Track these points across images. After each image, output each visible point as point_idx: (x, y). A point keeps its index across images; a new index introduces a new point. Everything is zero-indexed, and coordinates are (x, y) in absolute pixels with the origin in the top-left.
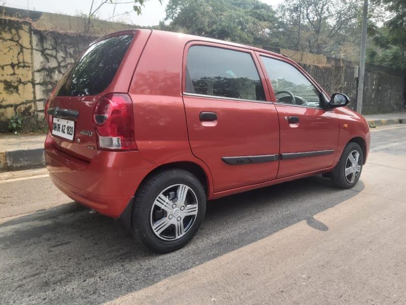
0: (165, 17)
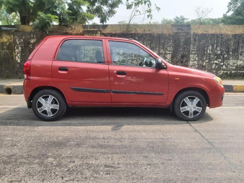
0: (227, 11)
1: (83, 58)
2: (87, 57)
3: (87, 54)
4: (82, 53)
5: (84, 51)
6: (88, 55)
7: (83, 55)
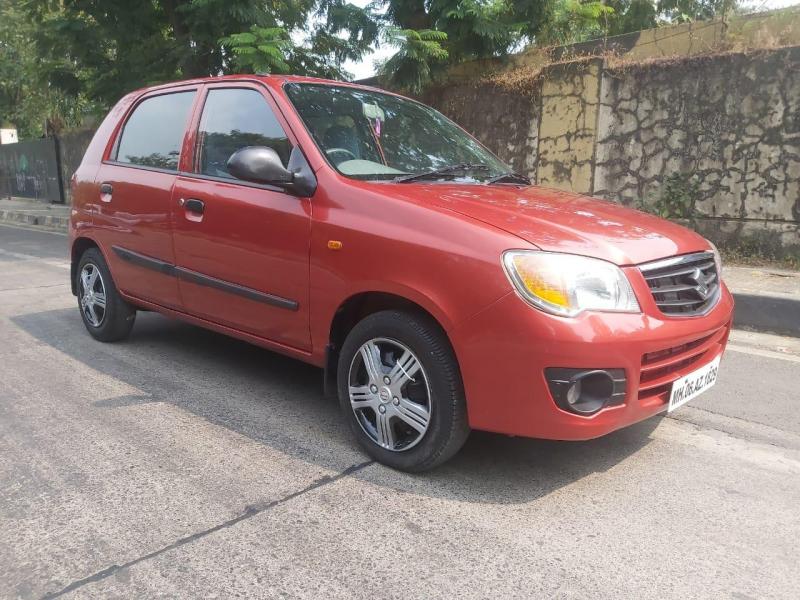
1: (532, 167)
2: (545, 163)
3: (546, 152)
4: (529, 150)
5: (539, 141)
6: (549, 157)
7: (534, 159)
